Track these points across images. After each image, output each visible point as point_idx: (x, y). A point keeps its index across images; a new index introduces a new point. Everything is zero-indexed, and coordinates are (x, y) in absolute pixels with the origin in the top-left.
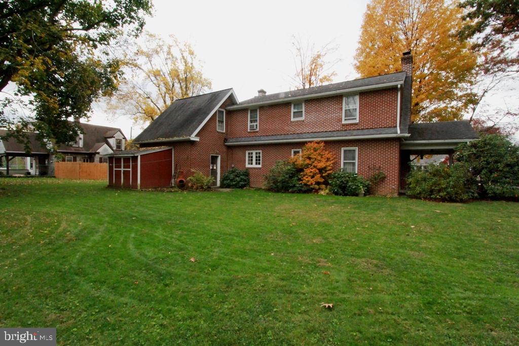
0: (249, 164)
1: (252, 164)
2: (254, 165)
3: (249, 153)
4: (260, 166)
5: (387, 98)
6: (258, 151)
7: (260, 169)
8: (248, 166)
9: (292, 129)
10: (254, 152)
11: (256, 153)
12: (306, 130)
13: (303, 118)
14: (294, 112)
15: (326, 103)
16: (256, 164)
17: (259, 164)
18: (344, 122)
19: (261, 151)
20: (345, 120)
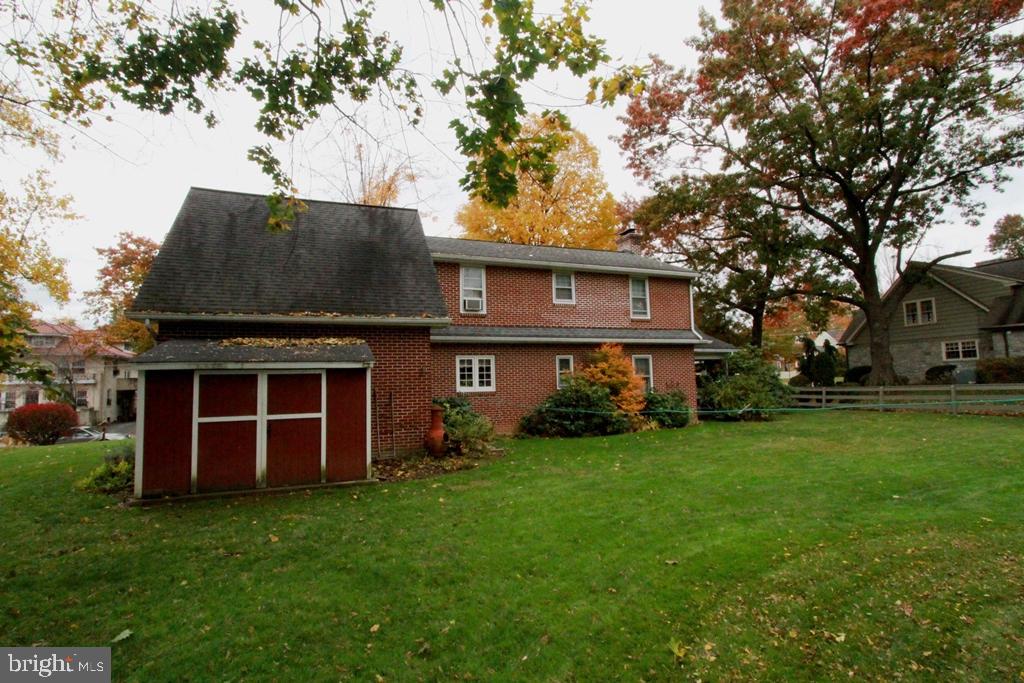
0: (462, 384)
1: (471, 384)
2: (476, 388)
3: (462, 362)
4: (492, 389)
5: (679, 290)
6: (485, 358)
7: (492, 394)
8: (461, 389)
9: (556, 319)
10: (476, 360)
11: (481, 361)
12: (580, 323)
13: (573, 302)
14: (557, 289)
15: (608, 284)
16: (481, 383)
17: (489, 384)
18: (632, 317)
19: (492, 358)
20: (634, 313)
